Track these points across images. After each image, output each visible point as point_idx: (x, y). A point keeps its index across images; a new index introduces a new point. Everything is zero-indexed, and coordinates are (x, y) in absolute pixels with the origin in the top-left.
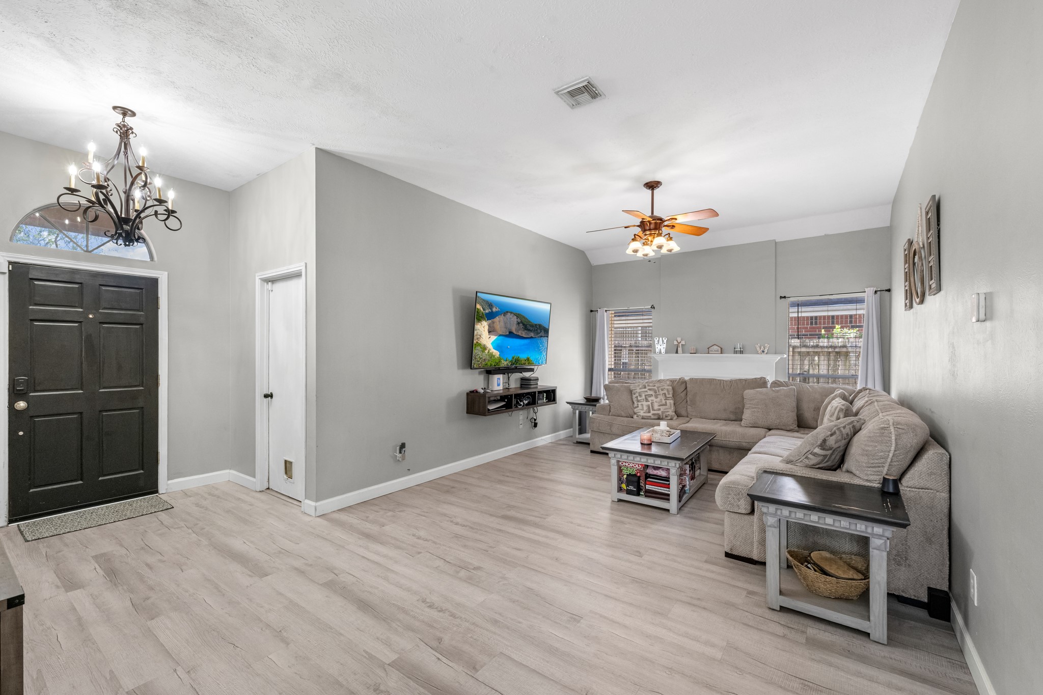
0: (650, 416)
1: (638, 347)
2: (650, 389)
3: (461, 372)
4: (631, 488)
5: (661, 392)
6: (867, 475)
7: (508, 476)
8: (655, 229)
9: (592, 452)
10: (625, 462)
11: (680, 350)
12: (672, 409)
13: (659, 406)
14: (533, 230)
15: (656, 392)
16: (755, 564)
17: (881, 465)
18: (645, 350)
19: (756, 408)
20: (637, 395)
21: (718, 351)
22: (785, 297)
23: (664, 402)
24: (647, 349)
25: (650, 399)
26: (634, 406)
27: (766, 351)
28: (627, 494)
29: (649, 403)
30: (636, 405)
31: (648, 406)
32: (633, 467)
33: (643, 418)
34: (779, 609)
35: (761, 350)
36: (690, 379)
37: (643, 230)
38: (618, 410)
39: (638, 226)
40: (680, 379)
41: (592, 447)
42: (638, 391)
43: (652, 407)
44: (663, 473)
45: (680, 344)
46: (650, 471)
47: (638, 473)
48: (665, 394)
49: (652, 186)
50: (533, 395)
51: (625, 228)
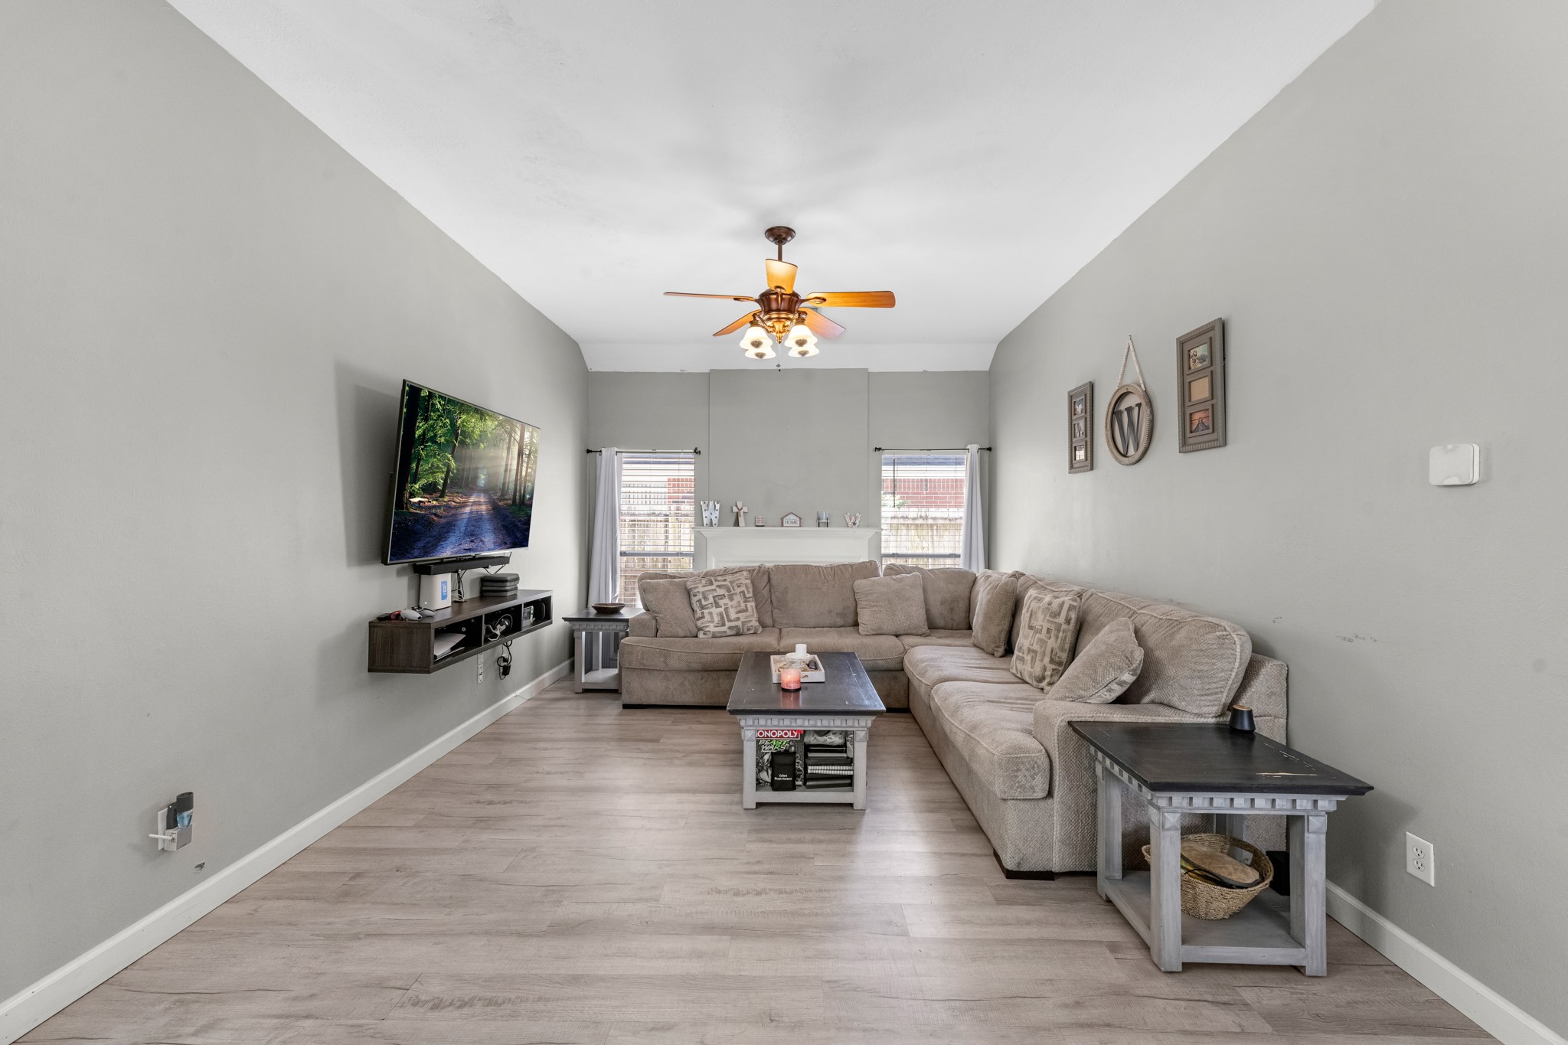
0: (725, 632)
1: (634, 515)
2: (718, 586)
3: (356, 572)
4: (783, 777)
5: (738, 590)
6: (1200, 706)
7: (491, 803)
8: (790, 310)
9: (626, 706)
10: (767, 731)
11: (741, 520)
12: (755, 615)
13: (738, 612)
14: (504, 279)
15: (729, 591)
16: (1053, 880)
17: (1219, 690)
18: (645, 521)
19: (876, 606)
20: (700, 596)
21: (795, 522)
22: (880, 449)
23: (743, 605)
24: (647, 518)
25: (721, 602)
26: (696, 617)
27: (858, 524)
28: (774, 789)
29: (722, 610)
30: (699, 614)
31: (721, 614)
32: (781, 737)
33: (714, 636)
34: (1180, 969)
35: (852, 521)
36: (775, 566)
37: (767, 309)
38: (672, 626)
39: (756, 301)
40: (759, 567)
41: (626, 698)
42: (701, 589)
43: (727, 616)
44: (836, 740)
45: (742, 512)
46: (811, 739)
47: (791, 746)
48: (743, 592)
49: (780, 235)
50: (516, 611)
51: (735, 299)
